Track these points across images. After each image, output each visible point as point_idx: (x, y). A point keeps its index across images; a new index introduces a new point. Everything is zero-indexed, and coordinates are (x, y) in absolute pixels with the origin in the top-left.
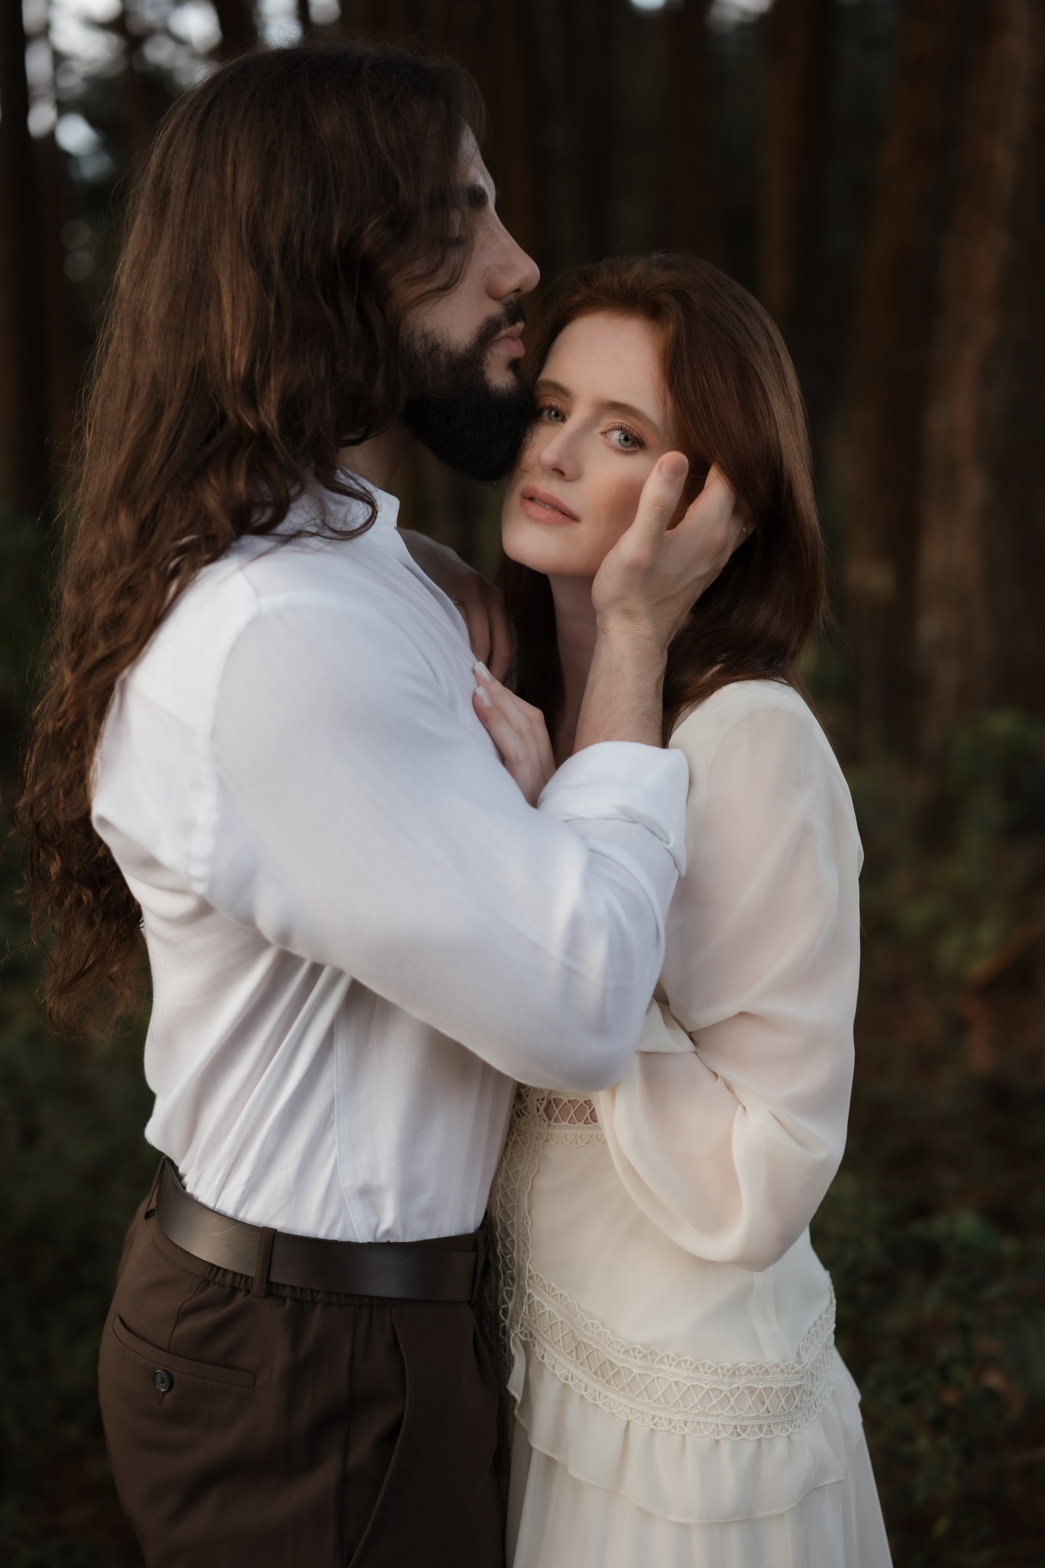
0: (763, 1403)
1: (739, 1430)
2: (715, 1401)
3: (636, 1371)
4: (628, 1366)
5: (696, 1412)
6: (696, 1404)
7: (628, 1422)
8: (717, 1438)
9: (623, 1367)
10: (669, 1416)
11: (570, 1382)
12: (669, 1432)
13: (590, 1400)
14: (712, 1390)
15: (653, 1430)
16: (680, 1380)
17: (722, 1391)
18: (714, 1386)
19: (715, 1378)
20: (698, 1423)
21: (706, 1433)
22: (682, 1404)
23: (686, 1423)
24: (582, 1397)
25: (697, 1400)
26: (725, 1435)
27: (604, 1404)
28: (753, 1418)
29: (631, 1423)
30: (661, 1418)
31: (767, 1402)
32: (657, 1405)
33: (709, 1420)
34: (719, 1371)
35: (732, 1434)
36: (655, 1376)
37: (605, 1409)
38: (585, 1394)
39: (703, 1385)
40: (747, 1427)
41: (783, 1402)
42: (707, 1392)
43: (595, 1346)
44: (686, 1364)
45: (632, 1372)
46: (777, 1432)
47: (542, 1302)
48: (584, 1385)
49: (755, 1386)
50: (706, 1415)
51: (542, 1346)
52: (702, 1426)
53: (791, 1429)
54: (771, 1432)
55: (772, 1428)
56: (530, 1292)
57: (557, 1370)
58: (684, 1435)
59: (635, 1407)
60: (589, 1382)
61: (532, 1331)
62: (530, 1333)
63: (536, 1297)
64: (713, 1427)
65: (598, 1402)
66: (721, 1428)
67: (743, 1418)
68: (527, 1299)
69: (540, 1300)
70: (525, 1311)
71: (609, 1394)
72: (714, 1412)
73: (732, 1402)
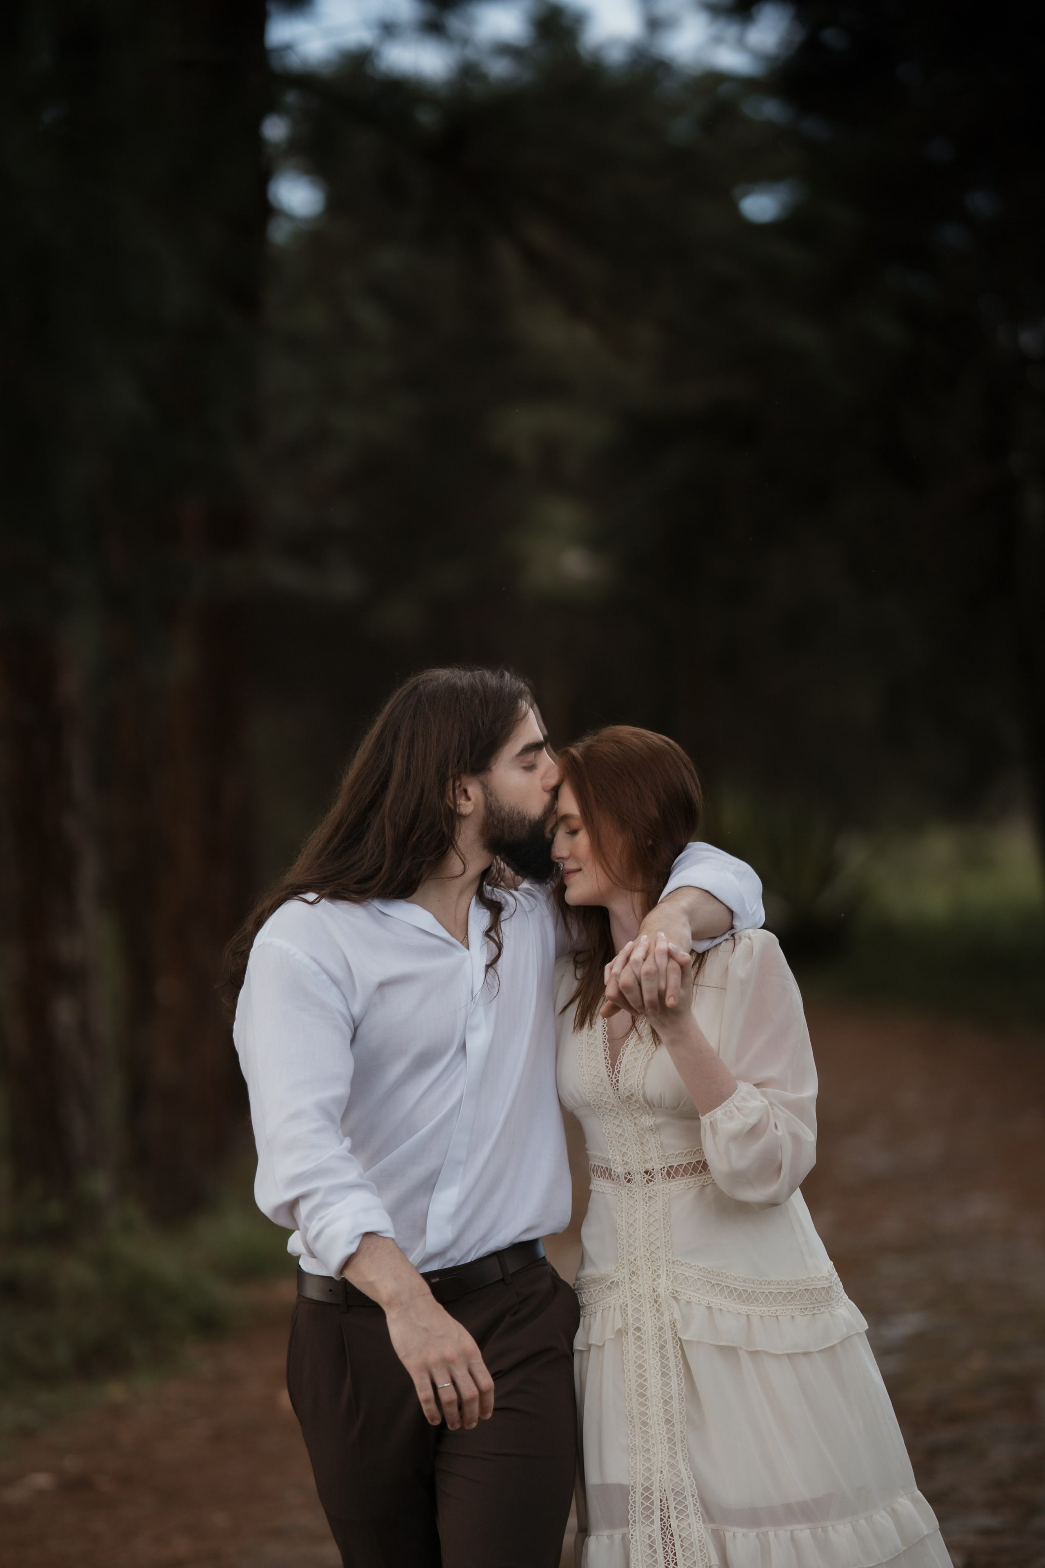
0: (813, 1296)
1: (803, 1310)
2: (789, 1298)
3: (750, 1290)
4: (746, 1289)
5: (781, 1304)
6: (780, 1301)
7: (748, 1316)
8: (793, 1315)
9: (743, 1290)
10: (768, 1309)
11: (711, 1305)
13: (725, 1309)
14: (787, 1293)
15: (762, 1317)
16: (771, 1291)
17: (792, 1293)
18: (788, 1291)
19: (788, 1287)
20: (783, 1309)
21: (787, 1313)
22: (773, 1302)
23: (776, 1310)
24: (721, 1310)
25: (780, 1299)
26: (797, 1313)
27: (734, 1310)
28: (809, 1304)
31: (815, 1294)
32: (761, 1305)
33: (788, 1307)
34: (790, 1283)
35: (800, 1312)
36: (758, 1291)
37: (735, 1312)
38: (721, 1308)
39: (782, 1291)
40: (806, 1308)
41: (823, 1294)
42: (785, 1294)
43: (723, 1284)
44: (772, 1282)
45: (747, 1291)
46: (822, 1310)
47: (683, 1273)
48: (719, 1305)
49: (808, 1288)
50: (786, 1305)
51: (687, 1294)
52: (785, 1311)
53: (830, 1309)
54: (820, 1310)
55: (820, 1308)
56: (674, 1270)
57: (701, 1302)
58: (777, 1316)
59: (750, 1308)
60: (722, 1303)
61: (678, 1290)
62: (676, 1291)
63: (678, 1272)
64: (790, 1310)
65: (730, 1310)
66: (794, 1310)
67: (805, 1304)
68: (673, 1274)
69: (681, 1272)
70: (672, 1281)
71: (735, 1306)
72: (790, 1304)
73: (798, 1297)
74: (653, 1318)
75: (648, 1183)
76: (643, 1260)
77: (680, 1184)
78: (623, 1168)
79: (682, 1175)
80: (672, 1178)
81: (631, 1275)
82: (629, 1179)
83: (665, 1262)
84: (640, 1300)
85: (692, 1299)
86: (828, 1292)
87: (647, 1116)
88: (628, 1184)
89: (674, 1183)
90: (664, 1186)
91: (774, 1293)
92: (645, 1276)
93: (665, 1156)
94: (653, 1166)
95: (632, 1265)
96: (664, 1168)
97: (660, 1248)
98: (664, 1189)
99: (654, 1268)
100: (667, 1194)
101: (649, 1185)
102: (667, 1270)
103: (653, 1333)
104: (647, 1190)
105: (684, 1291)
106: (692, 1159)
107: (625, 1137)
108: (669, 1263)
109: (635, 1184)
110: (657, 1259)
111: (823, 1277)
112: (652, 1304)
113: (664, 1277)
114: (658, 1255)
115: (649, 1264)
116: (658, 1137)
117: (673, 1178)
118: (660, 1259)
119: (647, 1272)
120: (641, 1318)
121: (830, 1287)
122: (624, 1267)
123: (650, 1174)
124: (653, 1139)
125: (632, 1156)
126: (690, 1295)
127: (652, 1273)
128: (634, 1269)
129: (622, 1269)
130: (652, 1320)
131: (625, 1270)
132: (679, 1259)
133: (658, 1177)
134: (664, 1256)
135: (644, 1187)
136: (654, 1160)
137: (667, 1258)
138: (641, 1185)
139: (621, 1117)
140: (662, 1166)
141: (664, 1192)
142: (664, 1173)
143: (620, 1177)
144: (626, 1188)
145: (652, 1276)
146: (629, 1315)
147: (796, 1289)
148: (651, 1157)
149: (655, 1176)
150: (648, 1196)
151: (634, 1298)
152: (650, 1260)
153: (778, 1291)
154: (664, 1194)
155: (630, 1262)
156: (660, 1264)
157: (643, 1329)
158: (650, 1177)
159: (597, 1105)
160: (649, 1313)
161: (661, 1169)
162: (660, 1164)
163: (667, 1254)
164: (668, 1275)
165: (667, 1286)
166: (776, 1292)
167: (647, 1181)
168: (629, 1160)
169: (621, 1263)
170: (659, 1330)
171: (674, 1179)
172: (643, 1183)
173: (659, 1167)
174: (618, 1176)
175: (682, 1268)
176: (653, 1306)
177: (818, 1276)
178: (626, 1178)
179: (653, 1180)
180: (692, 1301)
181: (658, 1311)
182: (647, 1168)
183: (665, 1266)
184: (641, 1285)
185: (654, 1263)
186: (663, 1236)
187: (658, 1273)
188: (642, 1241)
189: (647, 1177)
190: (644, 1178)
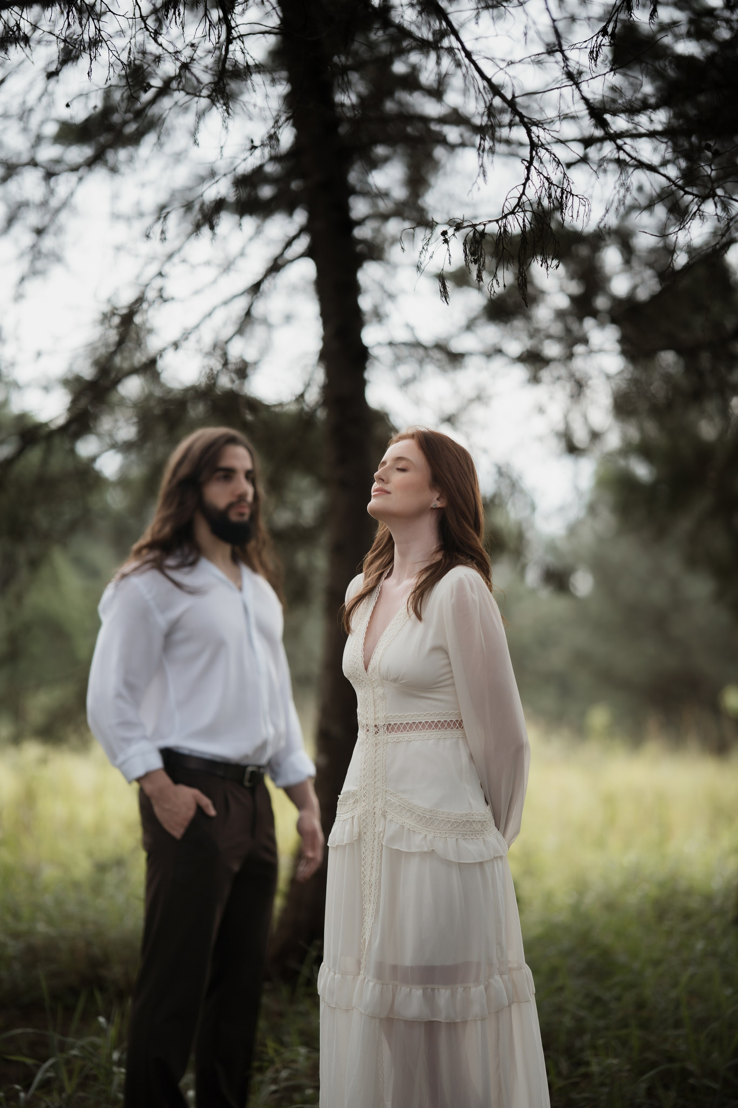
0: (472, 826)
1: (464, 835)
2: (456, 826)
3: (428, 817)
4: (425, 815)
7: (426, 835)
9: (423, 816)
10: (440, 831)
11: (404, 824)
12: (440, 836)
13: (411, 829)
14: (455, 822)
15: (434, 837)
17: (458, 822)
18: (455, 821)
19: (455, 817)
20: (450, 833)
21: (453, 836)
23: (446, 833)
24: (409, 829)
25: (449, 825)
26: (459, 837)
27: (417, 830)
28: (469, 831)
29: (427, 836)
30: (437, 832)
31: (474, 825)
32: (435, 828)
33: (454, 832)
34: (457, 815)
35: (462, 836)
36: (435, 818)
37: (417, 831)
38: (410, 827)
39: (451, 820)
40: (467, 834)
41: (480, 826)
42: (453, 822)
43: (413, 811)
44: (445, 813)
45: (426, 817)
46: (478, 836)
48: (408, 825)
49: (469, 820)
50: (453, 830)
52: (451, 834)
53: (484, 836)
54: (476, 836)
55: (476, 835)
57: (398, 822)
58: (446, 837)
59: (428, 829)
60: (411, 823)
61: (387, 810)
62: (387, 812)
63: (388, 798)
64: (455, 834)
65: (415, 830)
66: (458, 834)
67: (466, 831)
71: (418, 826)
72: (456, 829)
73: (462, 826)
75: (376, 734)
76: (370, 786)
77: (394, 737)
79: (396, 732)
85: (394, 819)
86: (482, 825)
87: (380, 687)
91: (445, 820)
93: (386, 716)
96: (385, 725)
100: (385, 743)
105: (390, 812)
106: (403, 721)
111: (481, 813)
113: (380, 801)
116: (384, 703)
117: (390, 732)
121: (485, 821)
124: (381, 704)
126: (393, 815)
127: (374, 797)
132: (390, 790)
133: (382, 731)
137: (383, 788)
140: (384, 724)
142: (385, 728)
147: (461, 820)
153: (449, 820)
158: (377, 730)
164: (382, 799)
165: (381, 807)
166: (447, 820)
173: (382, 724)
175: (391, 796)
177: (478, 813)
180: (393, 820)
181: (374, 823)
188: (370, 773)
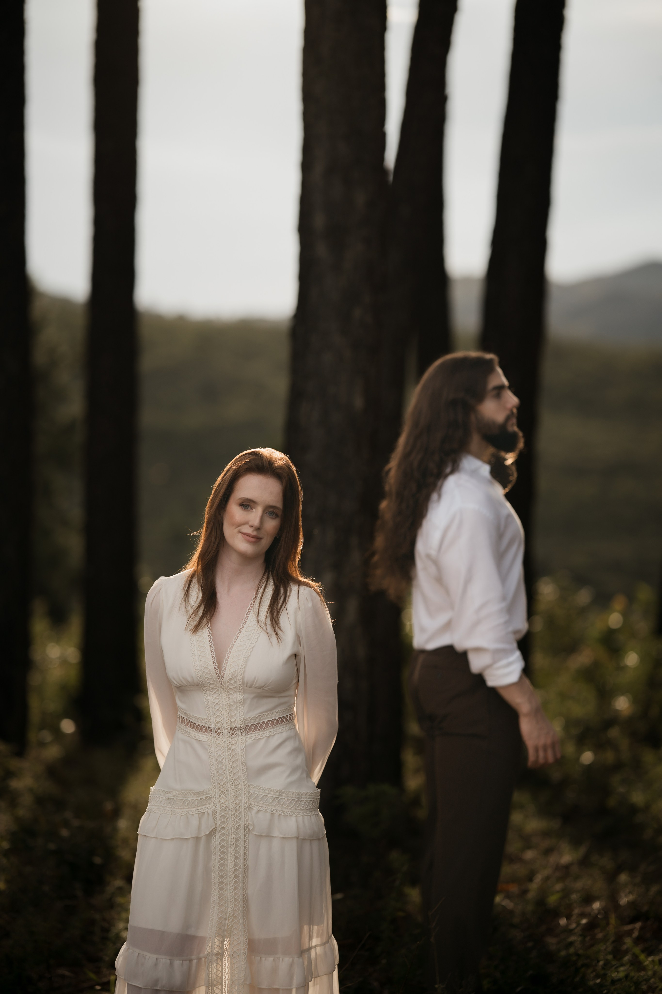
47: (255, 792)
51: (258, 806)
56: (249, 791)
68: (248, 794)
69: (254, 792)
70: (249, 798)
74: (233, 822)
78: (215, 725)
80: (247, 733)
81: (220, 793)
82: (219, 732)
83: (243, 786)
84: (226, 810)
88: (217, 736)
89: (248, 736)
90: (242, 738)
92: (230, 794)
94: (236, 725)
95: (221, 787)
97: (240, 777)
98: (242, 740)
99: (236, 790)
101: (232, 737)
102: (245, 791)
103: (232, 831)
104: (230, 740)
107: (220, 706)
108: (246, 786)
109: (222, 736)
110: (238, 784)
112: (233, 813)
114: (238, 781)
115: (233, 787)
118: (240, 784)
119: (231, 792)
120: (225, 821)
122: (215, 788)
123: (233, 730)
125: (223, 718)
128: (223, 790)
129: (214, 789)
130: (232, 823)
131: (216, 790)
134: (243, 782)
135: (228, 738)
136: (236, 722)
138: (226, 737)
139: (219, 693)
141: (242, 741)
143: (212, 731)
144: (216, 738)
145: (235, 795)
146: (218, 819)
148: (235, 720)
149: (236, 731)
150: (231, 744)
151: (222, 809)
152: (234, 784)
154: (242, 743)
155: (220, 785)
156: (240, 787)
157: (226, 828)
159: (204, 685)
160: (231, 818)
161: (241, 728)
162: (240, 724)
163: (245, 781)
167: (231, 734)
168: (220, 720)
169: (213, 785)
170: (236, 830)
171: (248, 734)
172: (228, 736)
174: (211, 731)
176: (234, 814)
178: (216, 732)
179: (235, 733)
182: (232, 726)
183: (243, 789)
184: (228, 800)
185: (236, 787)
186: (241, 769)
187: (238, 793)
189: (231, 732)
190: (229, 733)
